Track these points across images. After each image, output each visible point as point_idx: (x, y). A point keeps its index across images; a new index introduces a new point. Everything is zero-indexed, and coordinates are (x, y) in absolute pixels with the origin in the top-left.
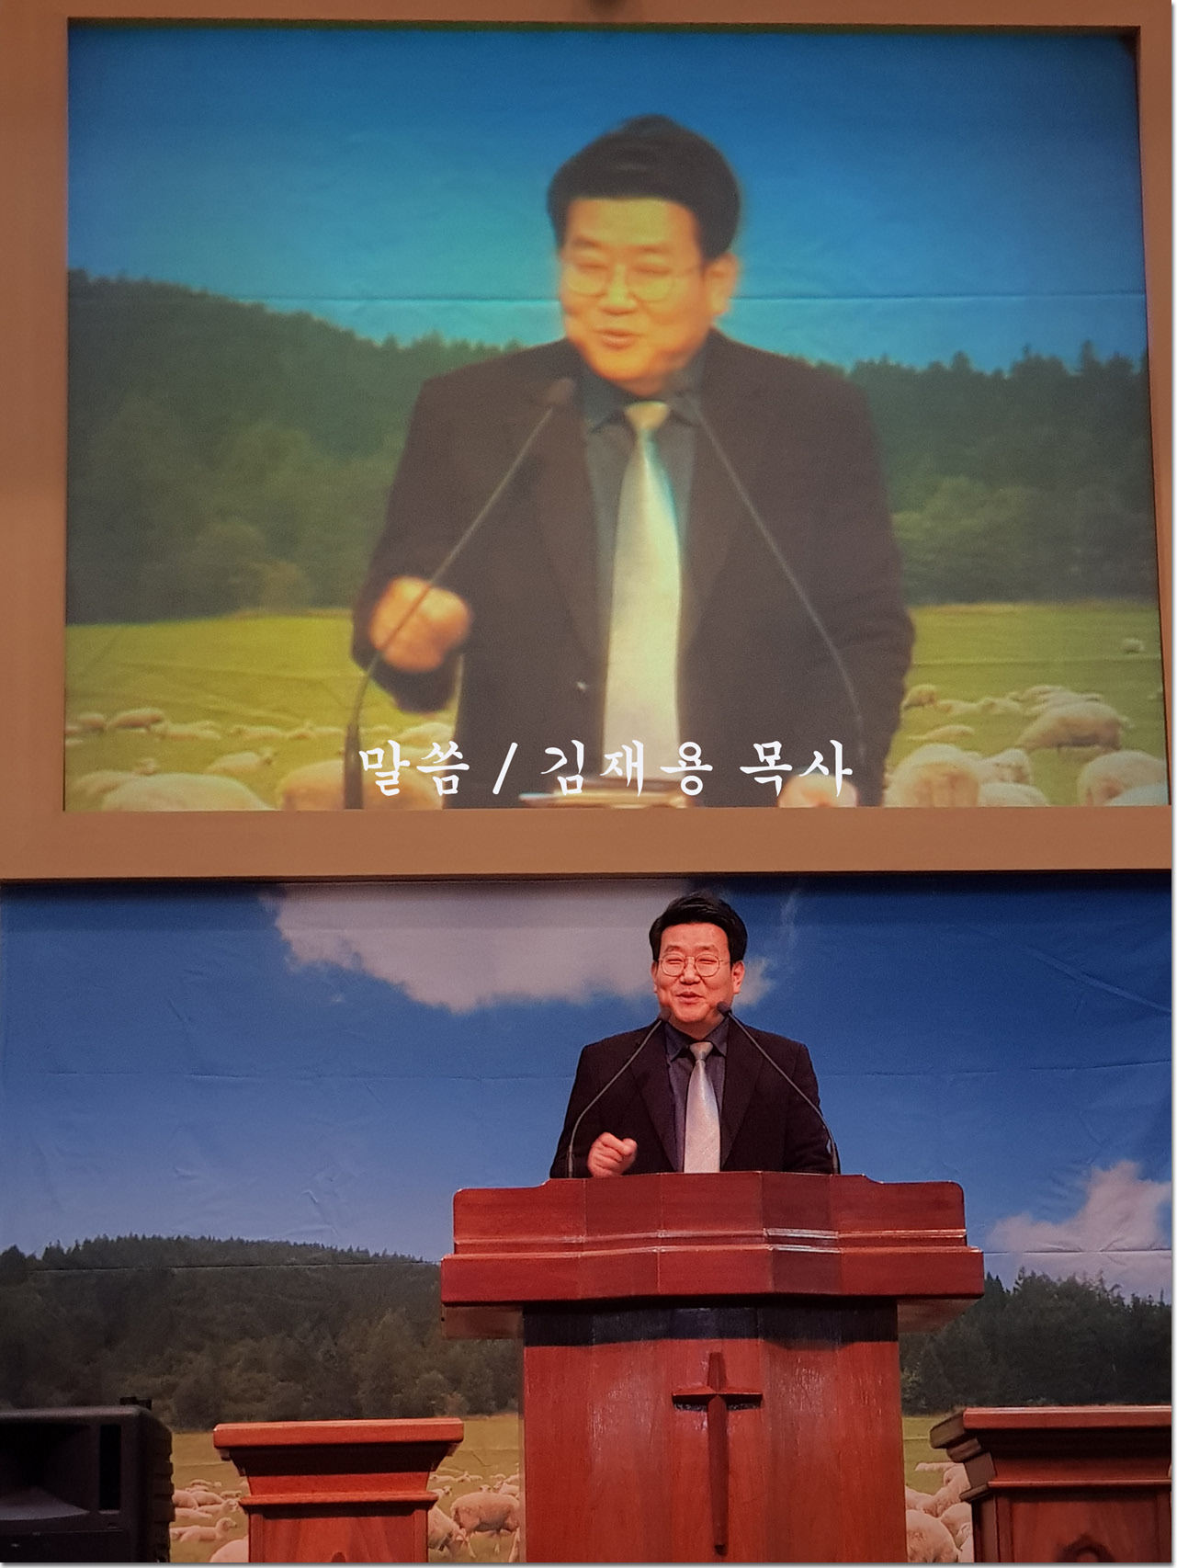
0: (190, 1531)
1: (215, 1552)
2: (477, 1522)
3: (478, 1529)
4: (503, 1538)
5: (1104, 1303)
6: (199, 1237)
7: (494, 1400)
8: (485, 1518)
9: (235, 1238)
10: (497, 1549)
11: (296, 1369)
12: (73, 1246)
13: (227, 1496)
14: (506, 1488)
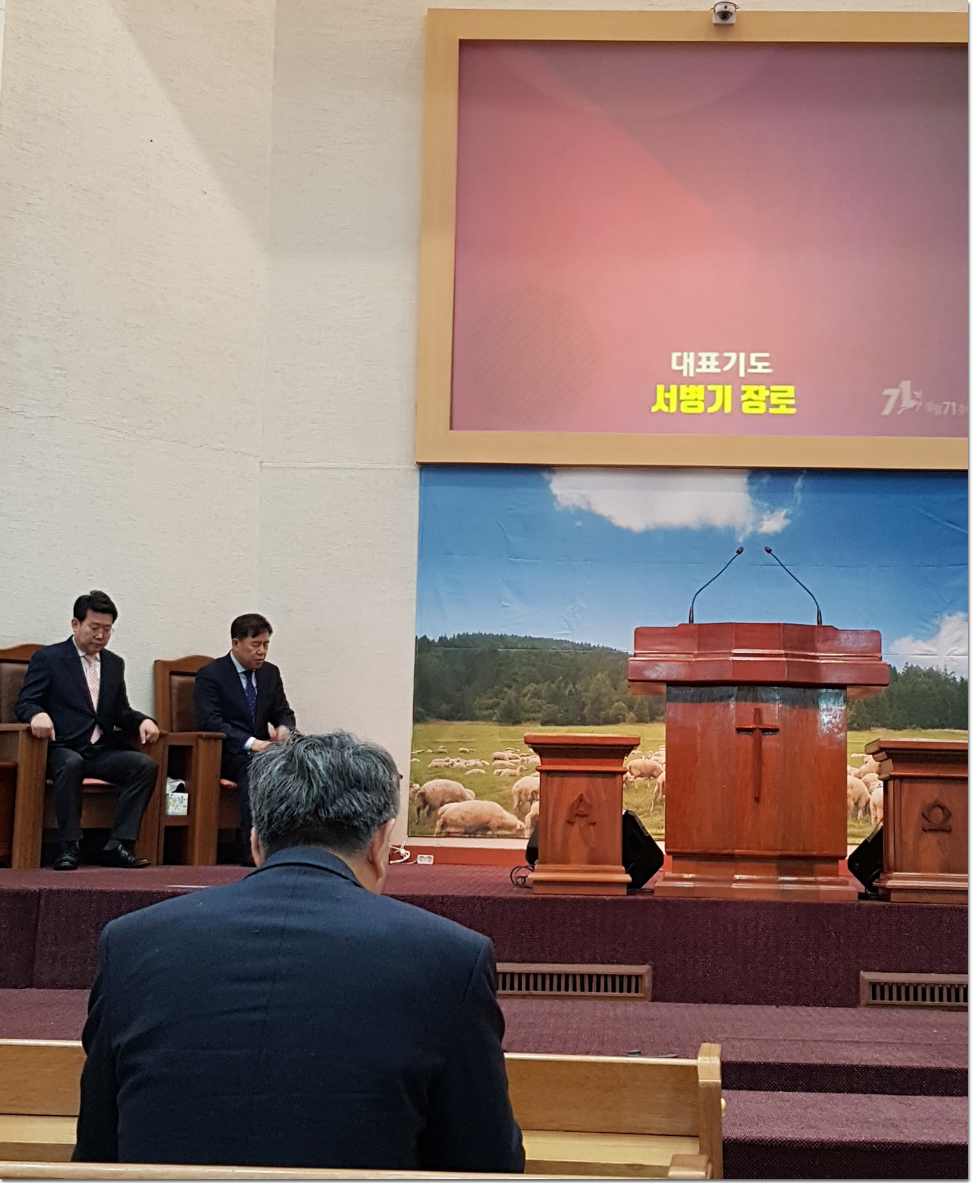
0: (505, 771)
1: (516, 781)
2: (639, 773)
3: (640, 776)
4: (653, 781)
5: (947, 680)
6: (510, 635)
7: (650, 716)
8: (643, 772)
9: (528, 636)
10: (649, 786)
11: (555, 698)
12: (452, 637)
13: (524, 756)
14: (654, 757)
